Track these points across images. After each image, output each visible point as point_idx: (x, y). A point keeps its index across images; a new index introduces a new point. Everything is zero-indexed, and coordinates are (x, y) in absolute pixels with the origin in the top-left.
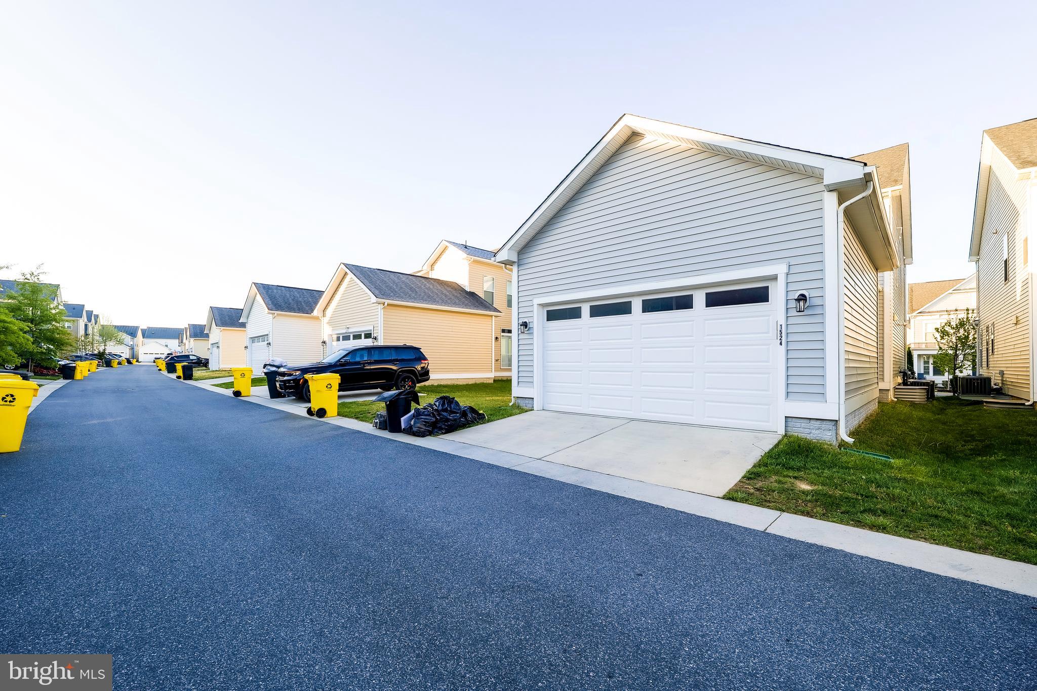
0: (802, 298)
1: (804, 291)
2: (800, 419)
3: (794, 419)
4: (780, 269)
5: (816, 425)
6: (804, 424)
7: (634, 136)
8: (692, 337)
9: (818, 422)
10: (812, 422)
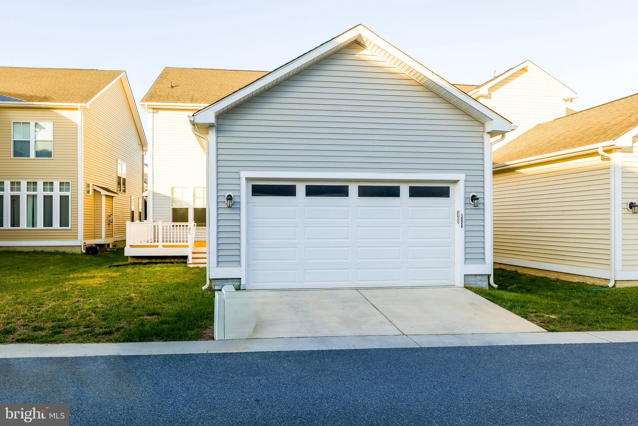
0: (474, 198)
1: (474, 193)
2: (471, 276)
3: (468, 276)
4: (461, 177)
5: (479, 279)
6: (473, 279)
7: (357, 43)
8: (399, 219)
9: (480, 277)
10: (478, 277)
